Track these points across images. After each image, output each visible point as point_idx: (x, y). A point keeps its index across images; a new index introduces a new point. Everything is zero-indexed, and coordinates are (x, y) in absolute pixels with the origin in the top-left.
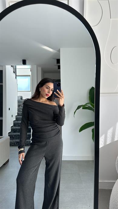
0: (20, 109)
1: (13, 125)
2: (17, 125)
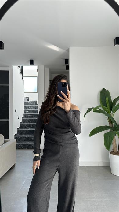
0: (27, 110)
1: (19, 127)
2: (23, 127)
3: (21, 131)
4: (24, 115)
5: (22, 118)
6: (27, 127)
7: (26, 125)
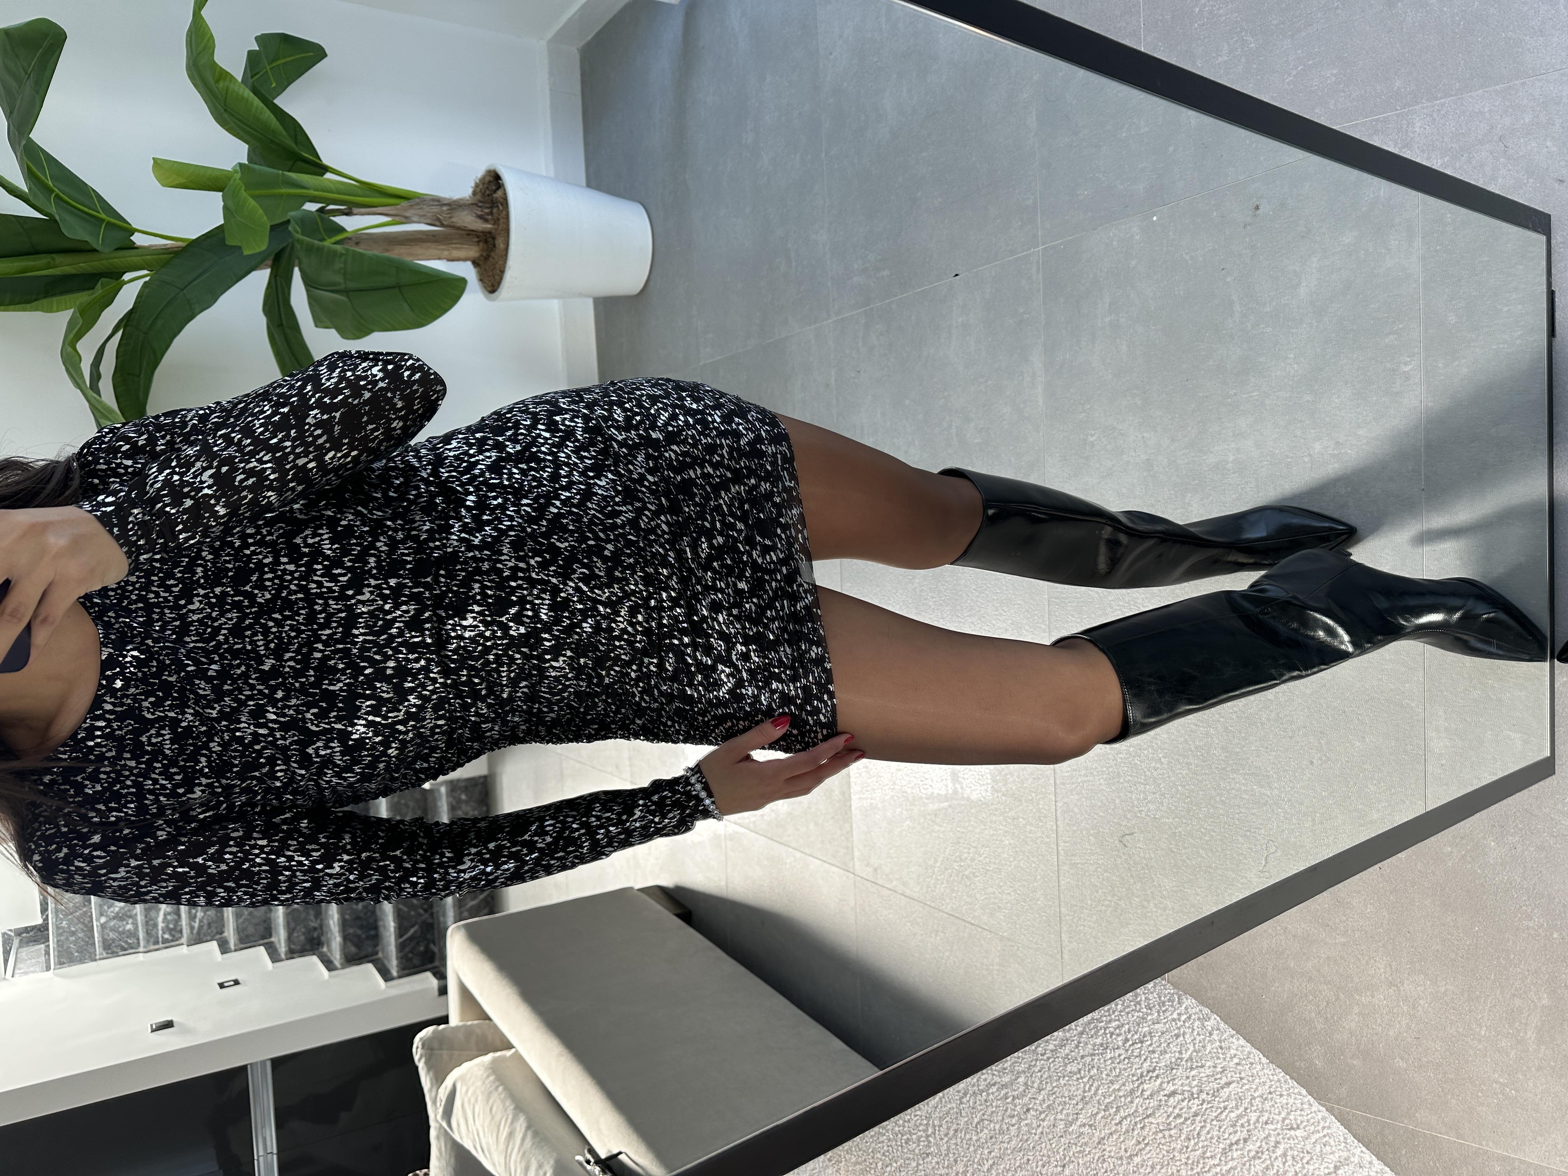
0: (151, 925)
1: (315, 959)
2: (314, 924)
3: (345, 938)
4: (198, 939)
5: (224, 948)
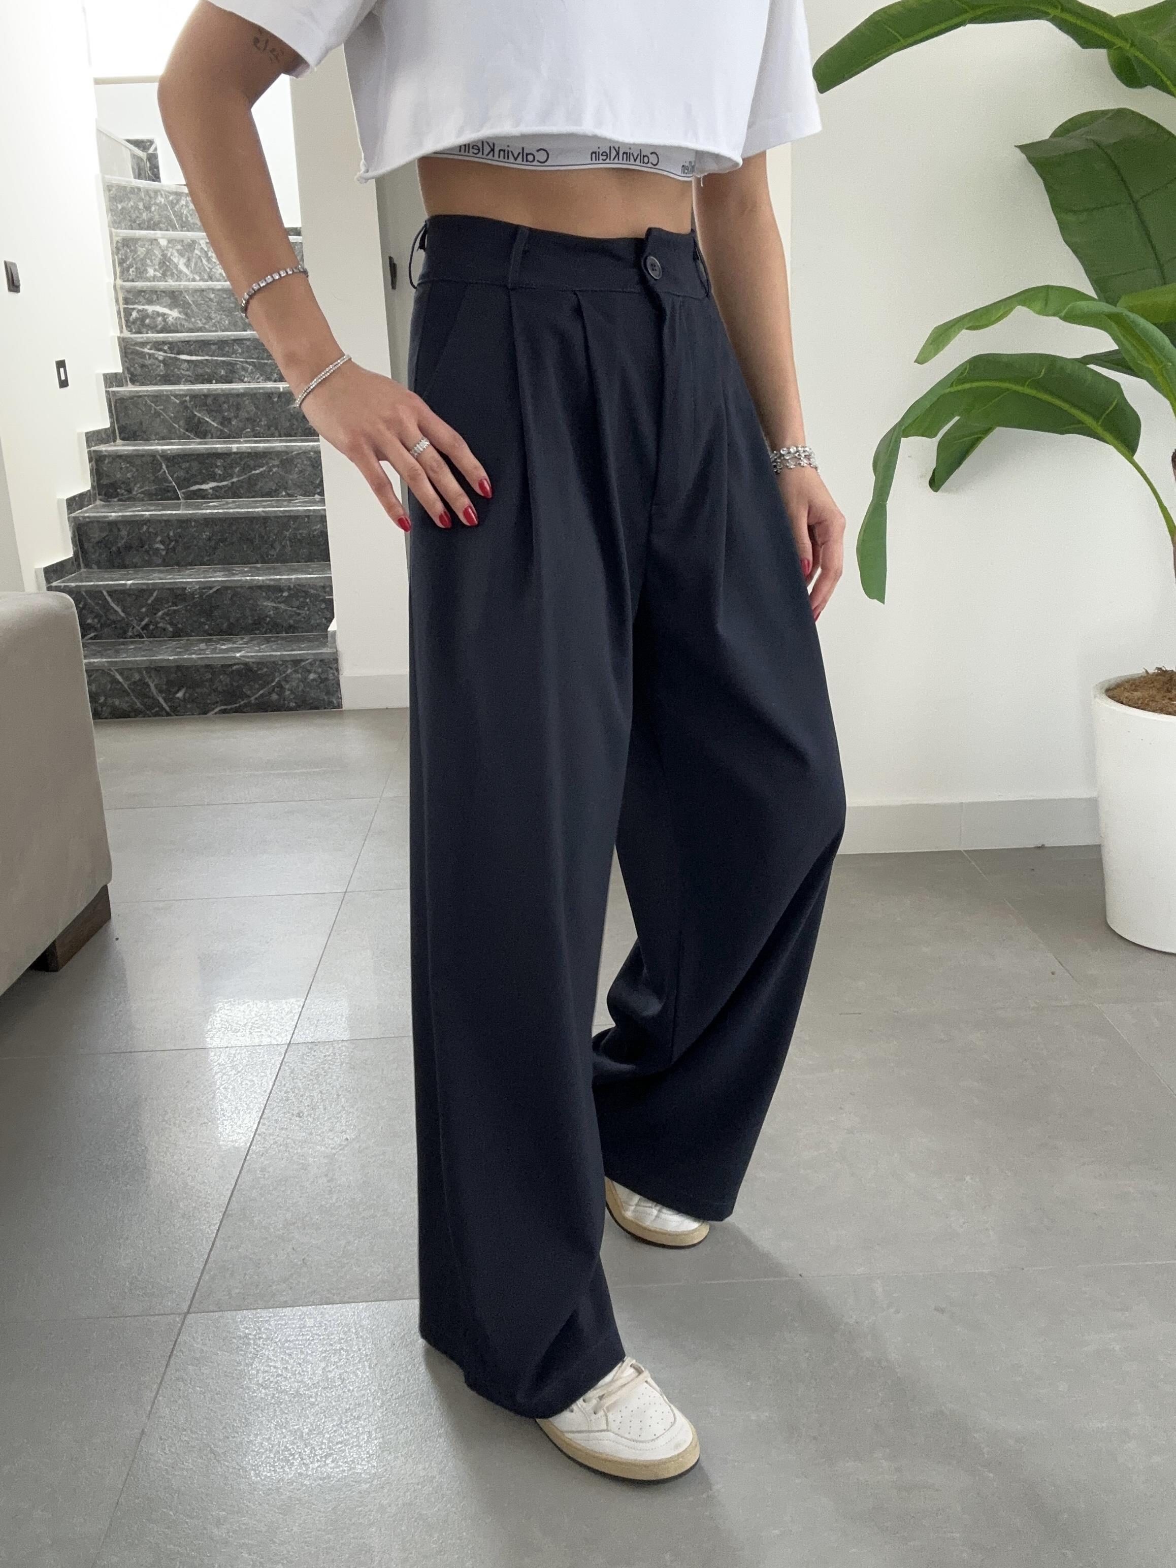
1: (86, 485)
3: (114, 524)
4: (128, 350)
6: (184, 483)
7: (173, 460)
